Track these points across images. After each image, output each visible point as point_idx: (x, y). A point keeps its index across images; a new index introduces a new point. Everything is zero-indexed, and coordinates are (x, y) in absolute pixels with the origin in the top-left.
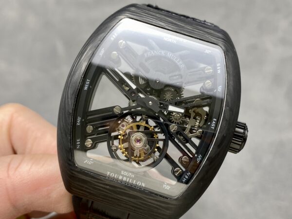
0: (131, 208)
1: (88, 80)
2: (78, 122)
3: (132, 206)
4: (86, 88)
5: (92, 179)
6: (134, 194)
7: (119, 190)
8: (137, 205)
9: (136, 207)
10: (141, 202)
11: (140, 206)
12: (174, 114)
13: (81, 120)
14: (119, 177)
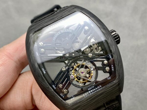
0: (104, 99)
1: (42, 69)
2: (54, 87)
3: (104, 98)
4: (45, 73)
5: (80, 103)
6: (100, 93)
7: (93, 97)
8: (105, 96)
9: (105, 97)
10: (105, 94)
11: (106, 95)
12: (85, 50)
13: (55, 86)
14: (89, 92)
